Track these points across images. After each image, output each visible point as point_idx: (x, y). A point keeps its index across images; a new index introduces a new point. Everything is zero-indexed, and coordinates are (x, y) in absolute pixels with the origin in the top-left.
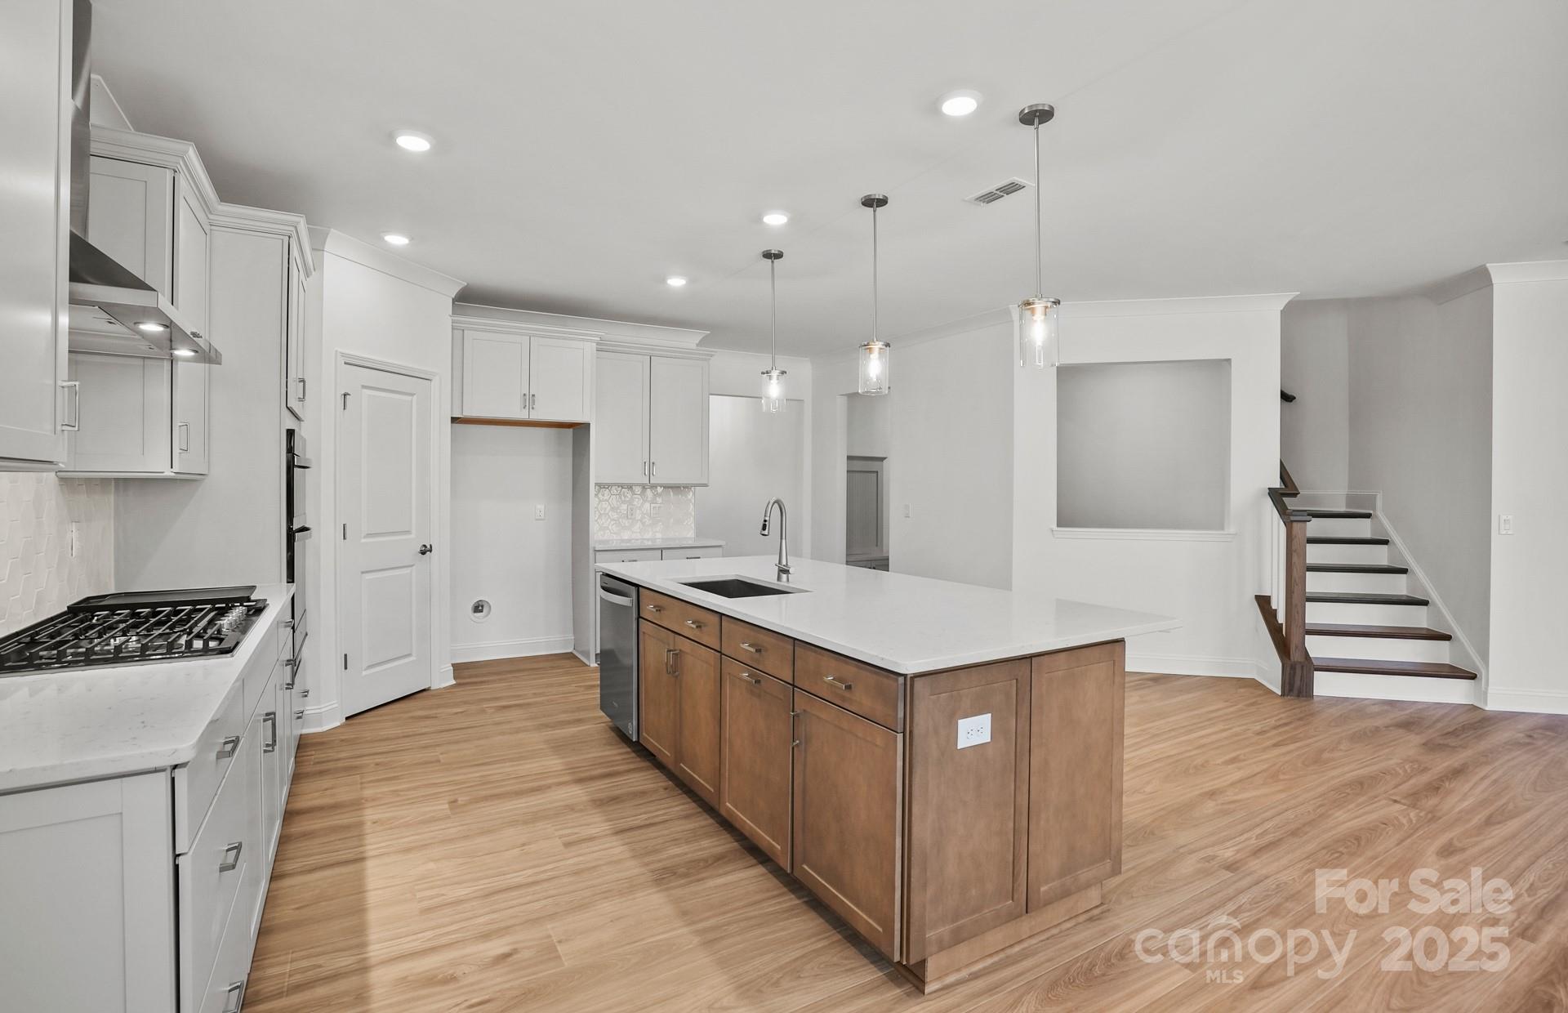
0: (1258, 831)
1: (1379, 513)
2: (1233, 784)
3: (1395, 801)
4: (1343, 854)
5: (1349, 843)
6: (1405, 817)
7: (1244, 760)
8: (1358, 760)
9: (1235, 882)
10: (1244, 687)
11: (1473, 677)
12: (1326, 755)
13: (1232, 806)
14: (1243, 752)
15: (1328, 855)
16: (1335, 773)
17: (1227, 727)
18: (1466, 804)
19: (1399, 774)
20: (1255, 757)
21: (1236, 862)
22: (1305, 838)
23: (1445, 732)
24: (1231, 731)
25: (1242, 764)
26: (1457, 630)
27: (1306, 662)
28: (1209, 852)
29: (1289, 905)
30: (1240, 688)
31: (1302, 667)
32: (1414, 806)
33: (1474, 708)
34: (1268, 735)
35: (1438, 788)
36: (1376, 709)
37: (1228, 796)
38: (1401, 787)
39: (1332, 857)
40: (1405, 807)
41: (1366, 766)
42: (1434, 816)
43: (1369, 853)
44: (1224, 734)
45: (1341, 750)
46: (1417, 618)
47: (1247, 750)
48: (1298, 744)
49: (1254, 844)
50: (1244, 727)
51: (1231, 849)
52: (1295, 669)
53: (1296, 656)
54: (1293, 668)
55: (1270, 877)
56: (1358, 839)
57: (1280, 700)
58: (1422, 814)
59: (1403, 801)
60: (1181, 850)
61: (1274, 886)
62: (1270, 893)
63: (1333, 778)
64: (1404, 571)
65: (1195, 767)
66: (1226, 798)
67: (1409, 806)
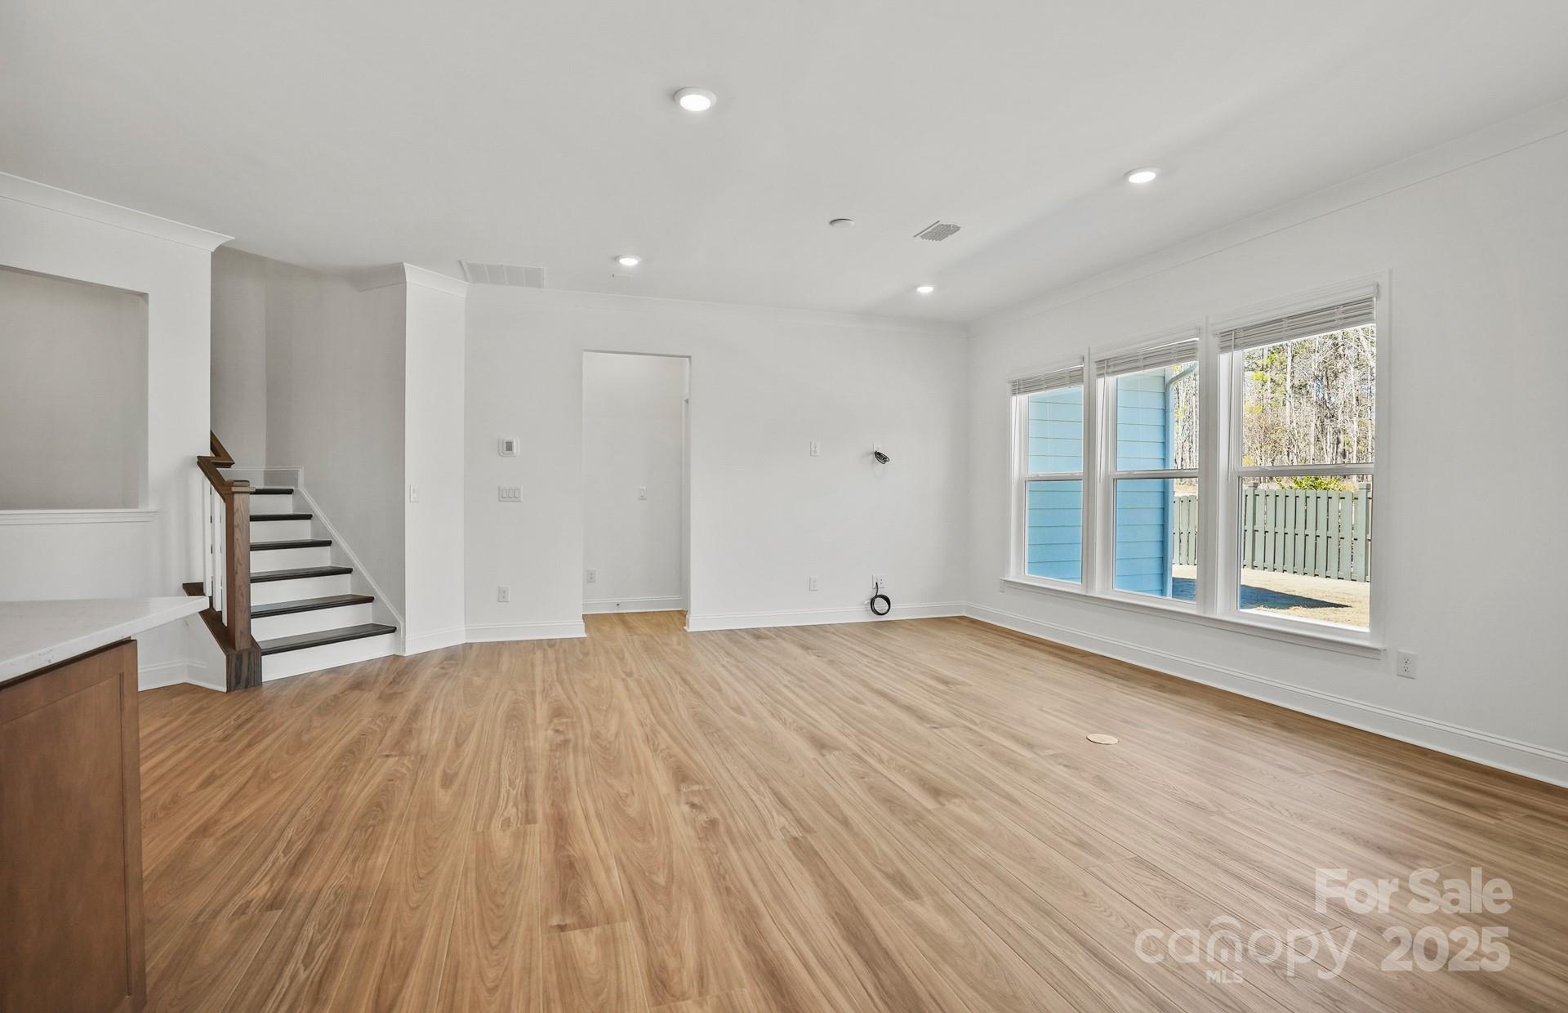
0: (281, 846)
1: (301, 488)
2: (222, 808)
3: (387, 756)
4: (374, 826)
5: (375, 813)
6: (402, 767)
7: (222, 775)
8: (337, 731)
9: (289, 919)
10: (178, 694)
11: (393, 630)
12: (305, 738)
13: (237, 832)
14: (216, 765)
15: (363, 834)
16: (323, 751)
17: (180, 745)
18: (436, 736)
19: (376, 731)
20: (235, 766)
21: (278, 894)
22: (333, 829)
23: (388, 683)
24: (187, 749)
25: (223, 779)
26: (377, 591)
27: (253, 649)
28: (239, 901)
29: (359, 907)
30: (173, 697)
31: (249, 654)
32: (403, 754)
33: (396, 658)
34: (235, 738)
35: (410, 731)
36: (324, 679)
37: (225, 823)
38: (384, 742)
39: (368, 834)
40: (397, 758)
41: (347, 734)
42: (422, 756)
43: (396, 813)
44: (183, 754)
45: (315, 728)
46: (342, 586)
47: (221, 761)
48: (273, 736)
49: (285, 863)
50: (203, 738)
51: (263, 883)
52: (241, 658)
53: (241, 644)
54: (239, 658)
55: (322, 888)
56: (379, 805)
57: (226, 699)
58: (413, 758)
59: (393, 753)
60: (201, 920)
61: (332, 897)
62: (332, 907)
63: (324, 757)
64: (328, 543)
65: (164, 807)
66: (224, 827)
67: (399, 756)
